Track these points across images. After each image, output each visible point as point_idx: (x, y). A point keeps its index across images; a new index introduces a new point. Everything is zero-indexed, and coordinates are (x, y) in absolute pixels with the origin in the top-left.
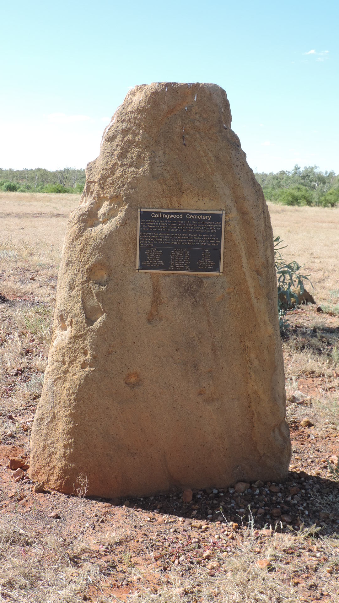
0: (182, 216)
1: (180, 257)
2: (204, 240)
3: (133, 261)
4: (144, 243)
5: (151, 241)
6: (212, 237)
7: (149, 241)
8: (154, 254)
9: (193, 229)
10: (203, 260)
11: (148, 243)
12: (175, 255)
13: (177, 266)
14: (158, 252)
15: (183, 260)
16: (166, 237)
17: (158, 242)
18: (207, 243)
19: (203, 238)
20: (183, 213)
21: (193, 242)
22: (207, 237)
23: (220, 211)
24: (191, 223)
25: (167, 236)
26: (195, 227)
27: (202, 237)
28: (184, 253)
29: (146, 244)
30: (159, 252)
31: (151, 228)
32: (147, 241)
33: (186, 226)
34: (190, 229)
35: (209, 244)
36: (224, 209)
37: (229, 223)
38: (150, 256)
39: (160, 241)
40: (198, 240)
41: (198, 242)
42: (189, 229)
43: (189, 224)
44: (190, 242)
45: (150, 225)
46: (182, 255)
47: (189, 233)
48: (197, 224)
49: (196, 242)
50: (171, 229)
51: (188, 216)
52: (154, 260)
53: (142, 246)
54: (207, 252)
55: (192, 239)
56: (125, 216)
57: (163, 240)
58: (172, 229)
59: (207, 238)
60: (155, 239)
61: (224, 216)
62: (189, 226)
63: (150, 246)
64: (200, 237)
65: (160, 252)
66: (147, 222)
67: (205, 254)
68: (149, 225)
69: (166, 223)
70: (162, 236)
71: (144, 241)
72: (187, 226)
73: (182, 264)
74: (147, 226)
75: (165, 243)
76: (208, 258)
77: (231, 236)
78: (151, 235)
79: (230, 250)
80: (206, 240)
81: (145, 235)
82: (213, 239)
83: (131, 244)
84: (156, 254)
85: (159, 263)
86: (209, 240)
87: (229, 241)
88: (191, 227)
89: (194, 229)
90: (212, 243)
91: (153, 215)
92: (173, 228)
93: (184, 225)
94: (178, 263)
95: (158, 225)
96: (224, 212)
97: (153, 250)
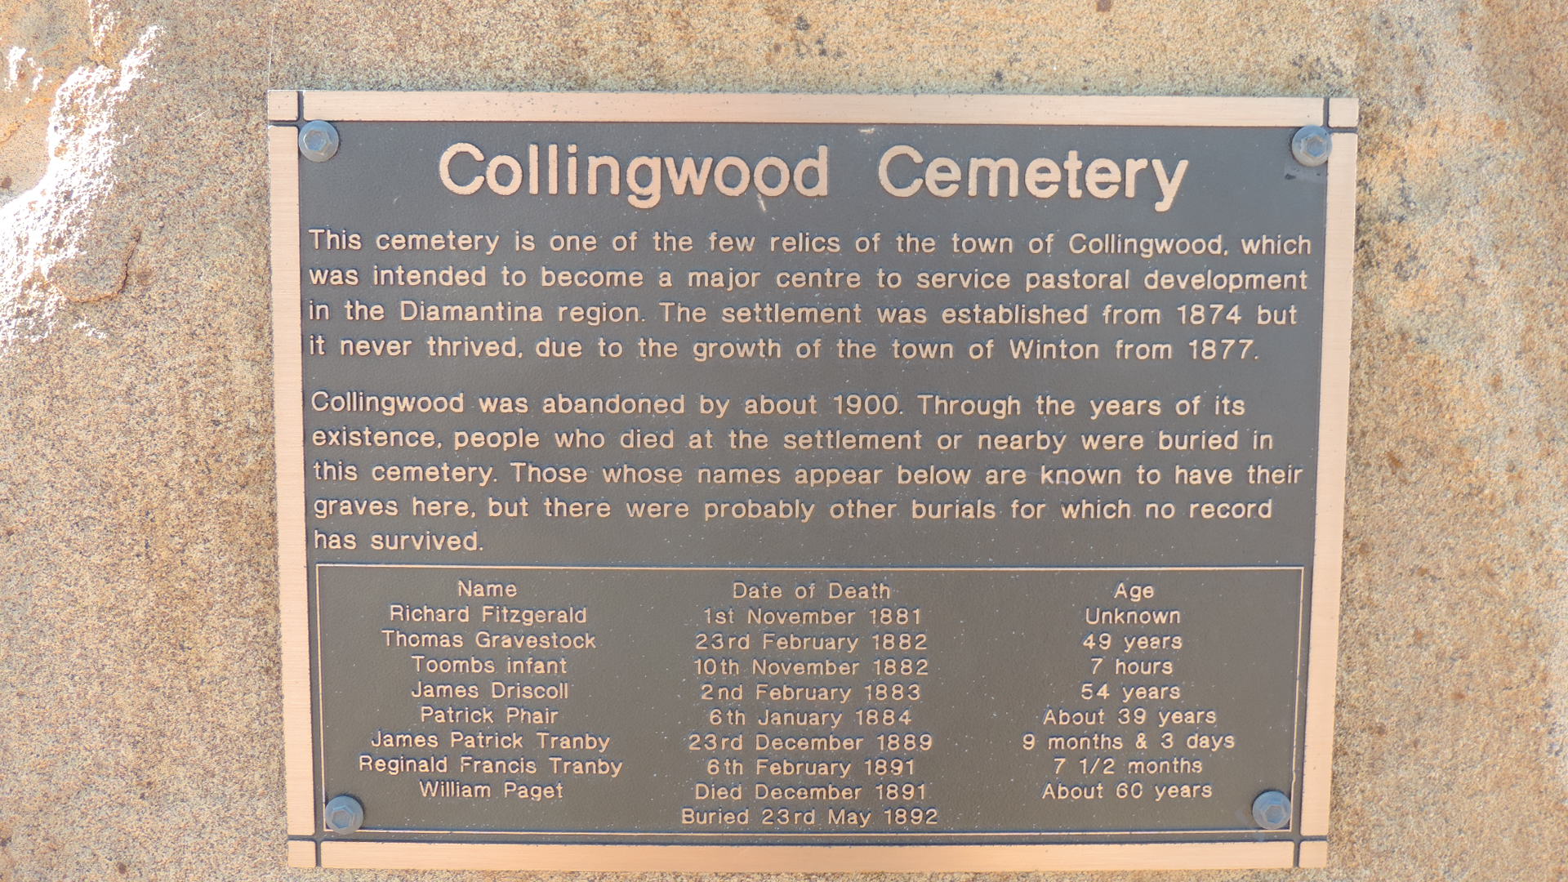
0: (822, 165)
1: (813, 683)
2: (1100, 459)
3: (249, 735)
4: (362, 527)
5: (444, 491)
6: (1208, 421)
7: (429, 492)
8: (498, 656)
9: (961, 336)
10: (1099, 703)
11: (409, 524)
12: (757, 652)
13: (782, 783)
14: (536, 631)
15: (849, 713)
16: (628, 440)
17: (535, 507)
18: (1139, 496)
19: (1090, 443)
20: (839, 135)
21: (977, 492)
22: (1143, 424)
23: (1290, 89)
24: (943, 261)
25: (644, 424)
26: (993, 299)
27: (1081, 425)
28: (862, 628)
29: (388, 528)
30: (550, 628)
31: (440, 329)
32: (401, 493)
33: (871, 298)
34: (933, 332)
35: (1168, 511)
36: (1347, 64)
37: (1404, 236)
38: (452, 680)
39: (556, 491)
40: (1031, 460)
41: (1033, 492)
42: (913, 334)
43: (913, 264)
44: (931, 496)
45: (429, 295)
46: (837, 658)
47: (922, 377)
48: (1017, 265)
49: (1003, 495)
50: (687, 335)
51: (903, 171)
52: (501, 728)
53: (343, 556)
54: (1145, 605)
55: (953, 461)
56: (121, 190)
57: (595, 478)
58: (704, 333)
59: (1137, 442)
60: (503, 473)
61: (1342, 154)
62: (909, 297)
63: (445, 555)
64: (1054, 424)
65: (572, 630)
66: (390, 259)
67: (1122, 633)
68: (408, 292)
69: (625, 262)
70: (588, 424)
71: (363, 491)
72: (896, 300)
73: (843, 757)
74: (391, 312)
75: (618, 511)
76: (1159, 680)
77: (1430, 396)
78: (443, 426)
79: (1409, 558)
80: (1126, 460)
81: (375, 421)
82: (1215, 442)
83: (210, 527)
84: (521, 655)
85: (567, 756)
86: (1168, 462)
87: (1407, 454)
88: (935, 301)
89: (981, 332)
90: (1204, 494)
91: (463, 169)
92: (713, 331)
93: (854, 280)
94: (796, 757)
95: (531, 294)
96: (1345, 112)
97: (475, 605)
